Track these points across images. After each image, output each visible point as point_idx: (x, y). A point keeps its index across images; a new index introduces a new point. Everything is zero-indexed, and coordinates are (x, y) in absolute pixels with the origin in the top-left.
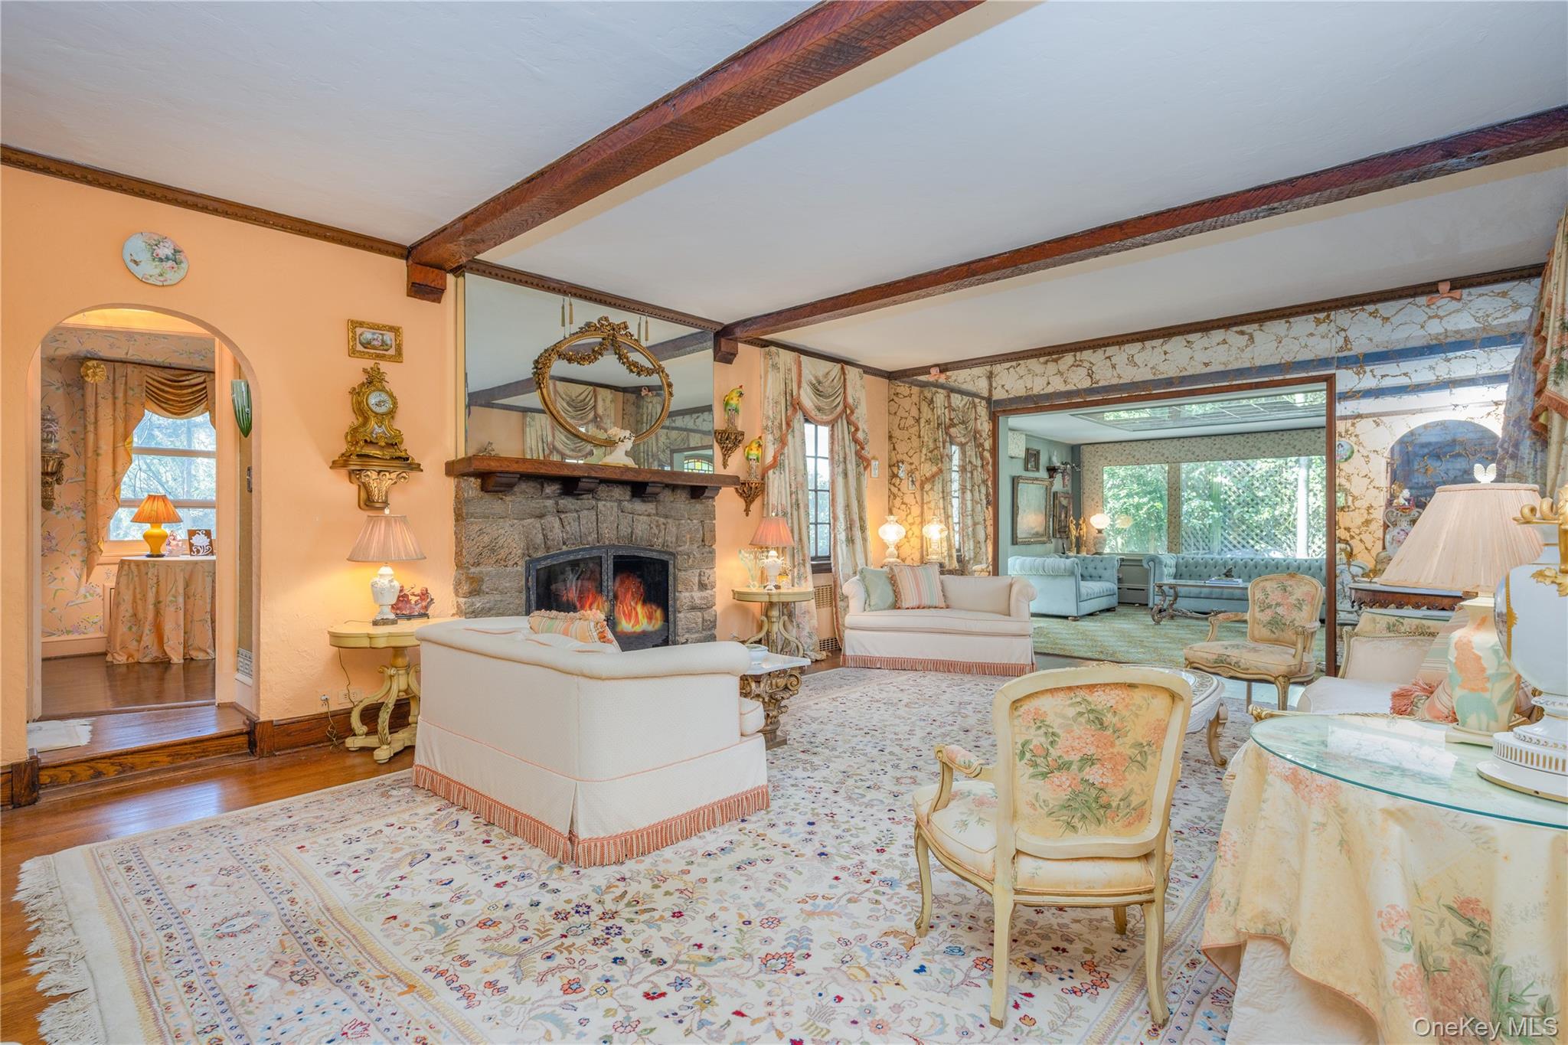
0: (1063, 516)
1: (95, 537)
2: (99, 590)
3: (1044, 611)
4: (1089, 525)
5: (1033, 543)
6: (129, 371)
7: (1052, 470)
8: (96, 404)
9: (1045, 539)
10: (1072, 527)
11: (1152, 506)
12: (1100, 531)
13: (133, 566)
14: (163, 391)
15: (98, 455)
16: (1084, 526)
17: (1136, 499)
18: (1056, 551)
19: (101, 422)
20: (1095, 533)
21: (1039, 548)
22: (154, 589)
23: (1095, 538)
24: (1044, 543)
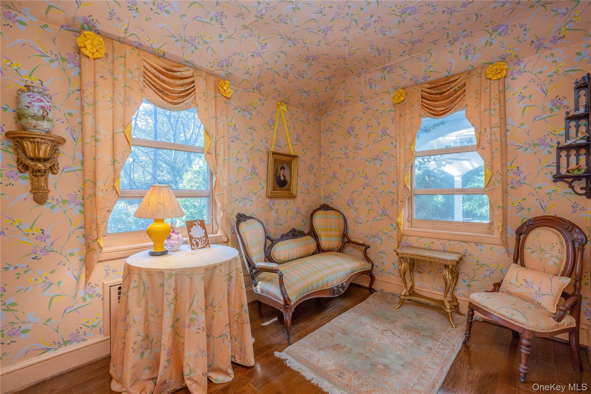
1: (95, 233)
2: (99, 290)
6: (128, 53)
8: (94, 83)
13: (144, 276)
14: (163, 81)
15: (96, 140)
19: (99, 104)
22: (172, 307)
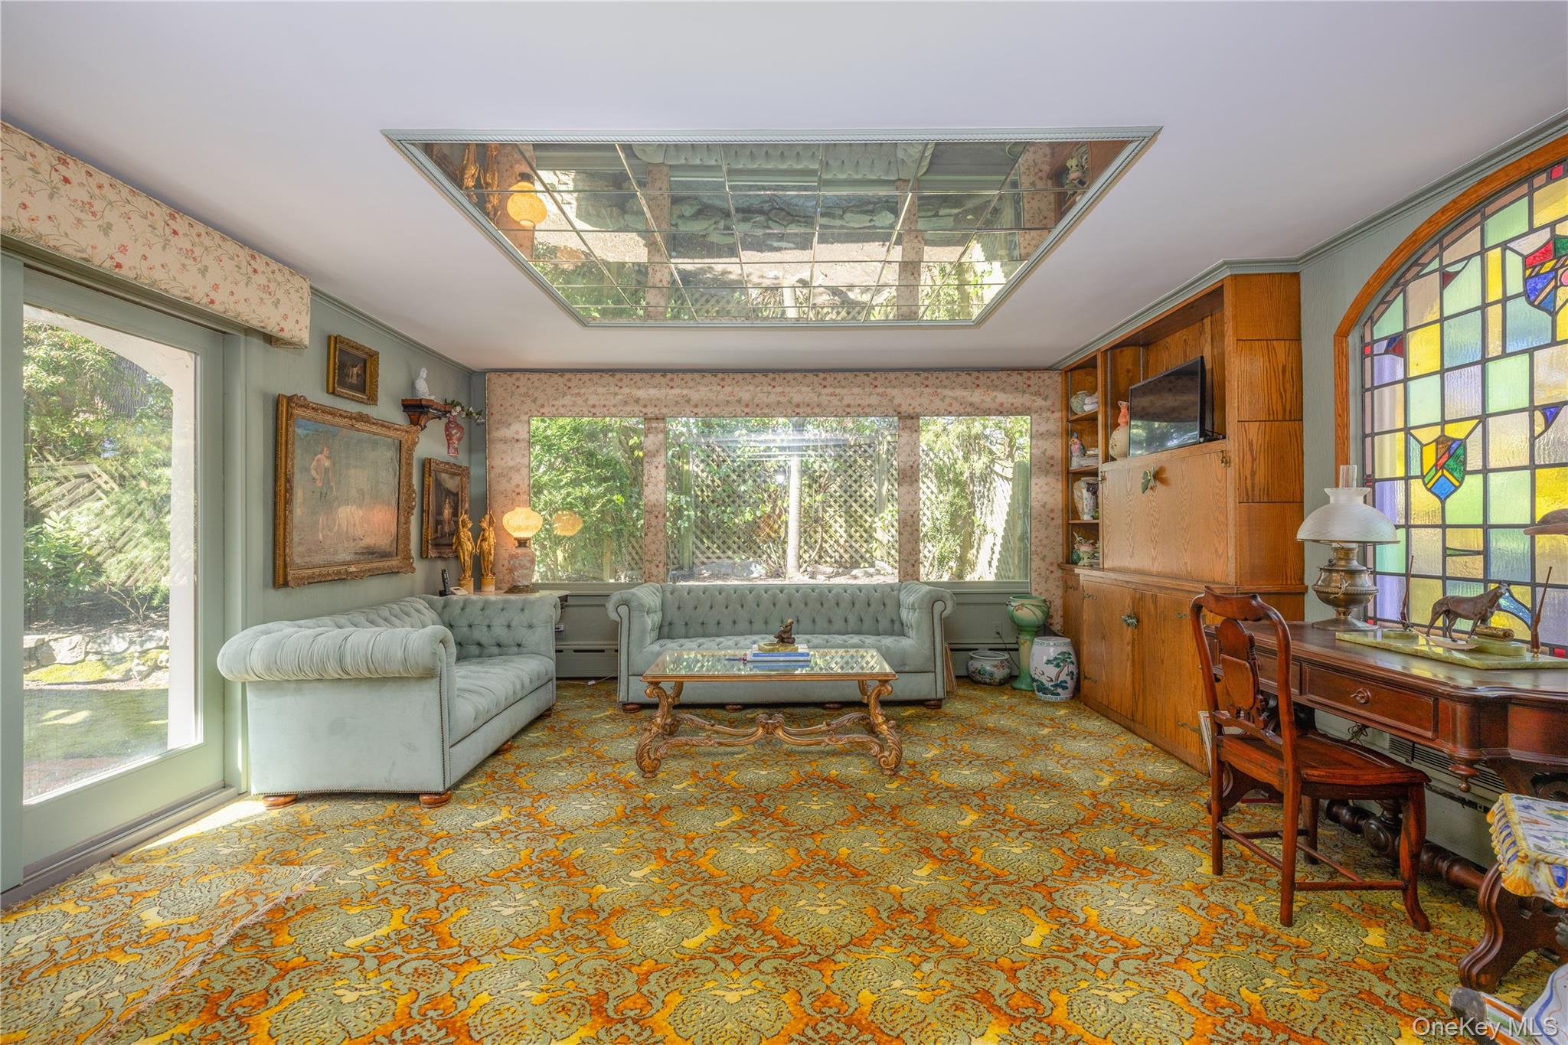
0: (447, 512)
3: (346, 785)
4: (500, 531)
5: (355, 576)
7: (416, 410)
9: (394, 563)
10: (465, 534)
11: (610, 501)
12: (522, 543)
16: (491, 535)
17: (586, 489)
18: (429, 590)
20: (512, 548)
21: (376, 587)
23: (512, 557)
24: (392, 573)
